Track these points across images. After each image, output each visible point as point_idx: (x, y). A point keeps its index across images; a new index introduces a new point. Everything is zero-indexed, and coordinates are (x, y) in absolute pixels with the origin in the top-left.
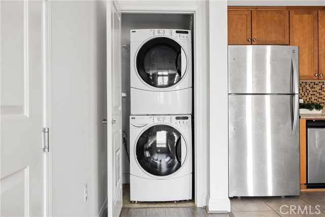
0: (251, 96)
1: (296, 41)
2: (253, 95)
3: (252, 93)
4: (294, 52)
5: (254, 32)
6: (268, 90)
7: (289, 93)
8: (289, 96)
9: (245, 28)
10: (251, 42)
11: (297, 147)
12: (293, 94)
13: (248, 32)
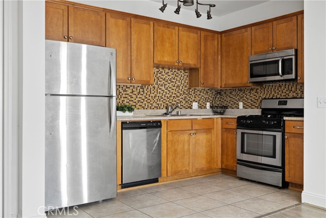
0: (65, 97)
1: (112, 44)
2: (68, 97)
3: (66, 94)
4: (112, 55)
5: (71, 29)
6: (84, 92)
7: (107, 95)
8: (107, 98)
9: (61, 23)
10: (68, 39)
11: (114, 149)
12: (110, 97)
13: (64, 29)
